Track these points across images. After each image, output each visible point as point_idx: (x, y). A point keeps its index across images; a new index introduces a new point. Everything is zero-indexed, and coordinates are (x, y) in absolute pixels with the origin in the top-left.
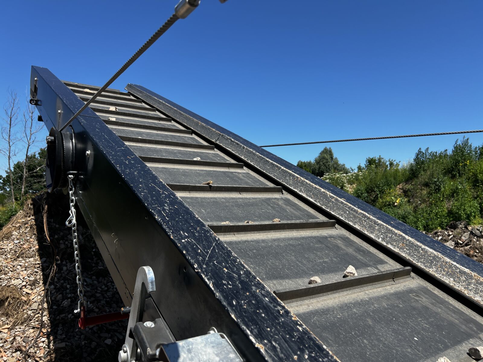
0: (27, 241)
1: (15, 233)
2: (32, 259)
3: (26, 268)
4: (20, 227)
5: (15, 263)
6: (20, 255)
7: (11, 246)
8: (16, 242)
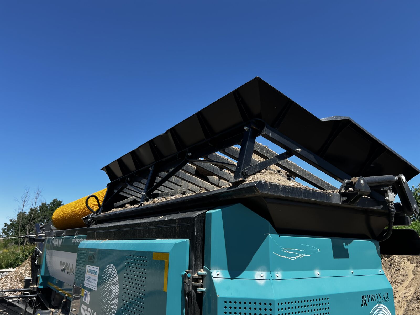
0: (28, 267)
1: (25, 265)
2: (29, 272)
3: (27, 273)
4: (27, 264)
5: (25, 272)
6: (26, 270)
7: (24, 268)
8: (26, 267)
